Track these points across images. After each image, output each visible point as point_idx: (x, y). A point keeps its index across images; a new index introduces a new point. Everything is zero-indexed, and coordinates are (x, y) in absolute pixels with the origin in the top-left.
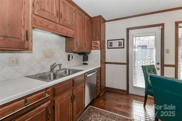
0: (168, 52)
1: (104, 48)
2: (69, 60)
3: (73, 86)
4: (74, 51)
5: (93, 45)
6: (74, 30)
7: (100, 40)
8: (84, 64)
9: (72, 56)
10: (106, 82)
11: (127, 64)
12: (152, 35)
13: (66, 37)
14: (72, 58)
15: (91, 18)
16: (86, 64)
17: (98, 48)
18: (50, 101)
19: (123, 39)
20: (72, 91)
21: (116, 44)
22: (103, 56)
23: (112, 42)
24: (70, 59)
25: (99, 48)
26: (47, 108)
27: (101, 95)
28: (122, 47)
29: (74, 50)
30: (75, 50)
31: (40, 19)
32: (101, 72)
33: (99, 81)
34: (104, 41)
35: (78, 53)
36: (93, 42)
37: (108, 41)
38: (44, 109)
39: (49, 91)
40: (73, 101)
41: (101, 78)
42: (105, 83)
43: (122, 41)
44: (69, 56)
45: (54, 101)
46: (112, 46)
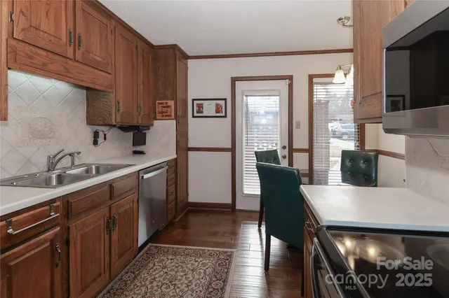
0: (298, 126)
1: (185, 116)
2: (95, 143)
3: (111, 199)
4: (110, 123)
5: (159, 108)
6: (110, 74)
7: (174, 98)
8: (135, 153)
9: (105, 135)
10: (190, 192)
11: (233, 150)
12: (274, 95)
13: (88, 89)
14: (105, 138)
15: (154, 46)
16: (142, 153)
17: (170, 116)
18: (58, 228)
19: (225, 100)
20: (107, 209)
21: (209, 108)
22: (182, 135)
23: (202, 104)
24: (99, 143)
25: (173, 117)
26: (52, 241)
27: (177, 220)
28: (223, 114)
29: (111, 120)
30: (113, 121)
31: (29, 48)
32: (177, 171)
33: (172, 189)
34: (185, 101)
35: (119, 128)
36: (157, 102)
37: (193, 100)
38: (48, 244)
39: (57, 206)
40: (110, 231)
41: (176, 183)
42: (187, 195)
43: (222, 103)
44: (96, 135)
45: (69, 228)
46: (202, 112)
